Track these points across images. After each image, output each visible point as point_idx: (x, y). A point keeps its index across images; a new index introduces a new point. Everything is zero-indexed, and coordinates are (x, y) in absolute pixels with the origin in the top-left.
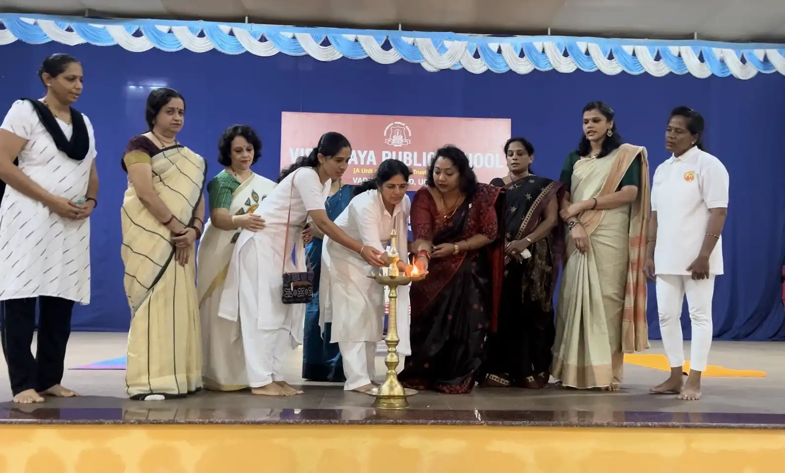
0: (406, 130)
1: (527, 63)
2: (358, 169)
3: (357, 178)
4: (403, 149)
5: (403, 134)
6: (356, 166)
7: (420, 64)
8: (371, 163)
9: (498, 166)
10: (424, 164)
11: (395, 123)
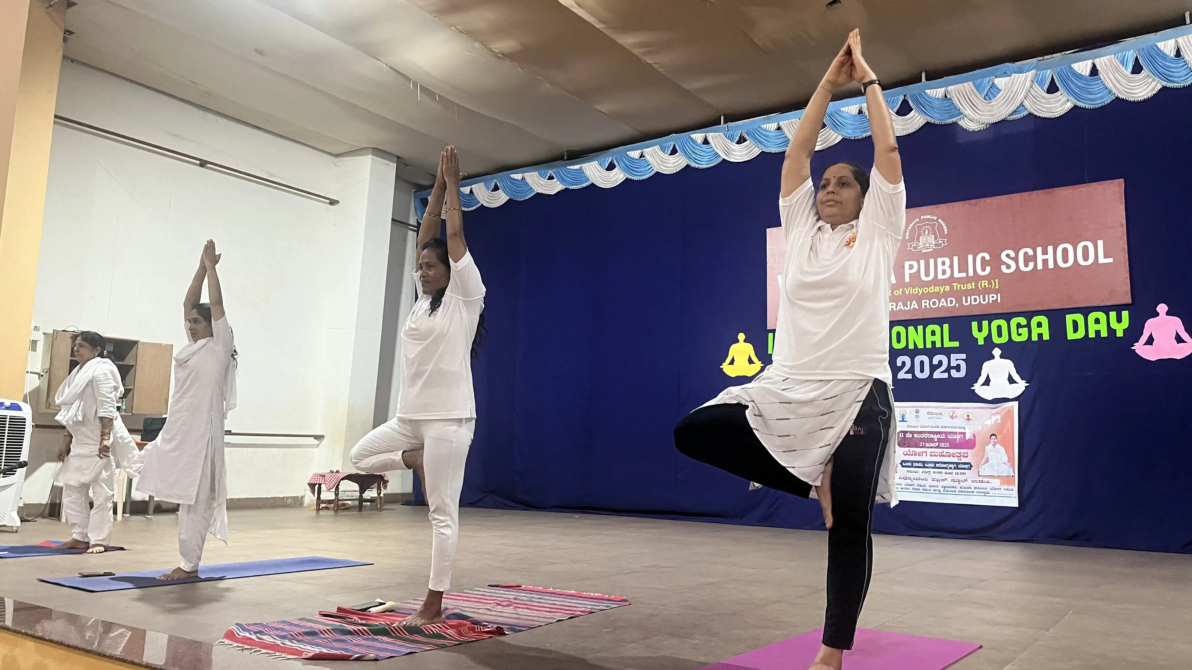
0: (940, 225)
1: (1149, 79)
4: (936, 254)
5: (934, 233)
7: (956, 123)
9: (1102, 260)
10: (971, 273)
11: (922, 217)
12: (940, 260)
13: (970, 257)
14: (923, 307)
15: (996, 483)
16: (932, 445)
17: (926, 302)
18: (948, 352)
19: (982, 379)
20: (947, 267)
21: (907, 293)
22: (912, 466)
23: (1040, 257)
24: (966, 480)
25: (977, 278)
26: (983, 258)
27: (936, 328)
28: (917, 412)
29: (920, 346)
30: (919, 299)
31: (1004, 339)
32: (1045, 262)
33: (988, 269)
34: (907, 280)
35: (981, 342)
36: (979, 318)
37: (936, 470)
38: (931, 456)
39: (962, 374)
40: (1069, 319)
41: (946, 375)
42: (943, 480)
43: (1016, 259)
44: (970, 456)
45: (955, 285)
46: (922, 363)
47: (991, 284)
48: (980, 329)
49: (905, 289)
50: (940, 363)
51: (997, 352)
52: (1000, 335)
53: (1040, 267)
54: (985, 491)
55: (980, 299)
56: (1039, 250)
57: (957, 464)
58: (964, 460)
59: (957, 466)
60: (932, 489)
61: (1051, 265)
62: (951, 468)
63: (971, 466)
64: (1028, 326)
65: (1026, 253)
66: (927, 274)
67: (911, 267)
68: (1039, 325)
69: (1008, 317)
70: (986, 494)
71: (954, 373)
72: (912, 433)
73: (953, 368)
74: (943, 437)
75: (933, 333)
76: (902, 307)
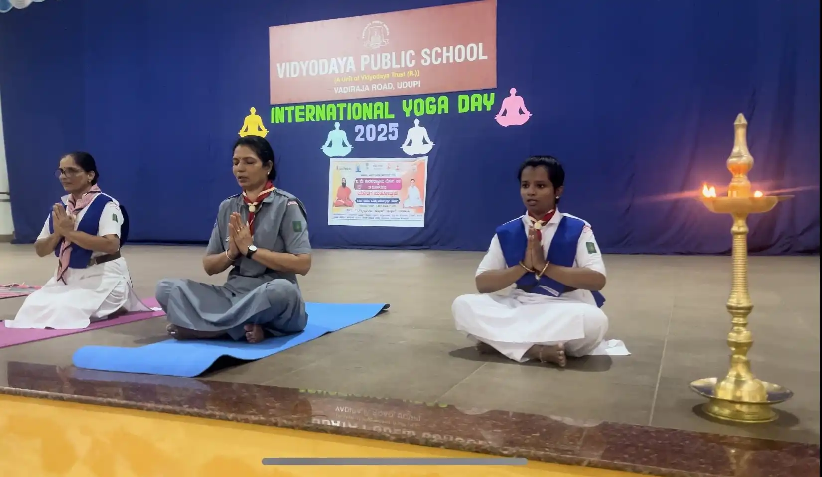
0: (384, 29)
2: (338, 78)
3: (338, 88)
4: (381, 50)
5: (381, 34)
6: (337, 75)
8: (351, 69)
9: (481, 57)
10: (403, 66)
11: (373, 23)
12: (384, 55)
13: (403, 53)
14: (373, 89)
15: (412, 212)
16: (375, 187)
17: (374, 86)
18: (387, 122)
19: (407, 141)
20: (388, 60)
21: (363, 79)
22: (363, 203)
23: (445, 54)
24: (396, 211)
25: (407, 69)
26: (411, 54)
27: (380, 104)
28: (367, 164)
29: (370, 118)
30: (370, 84)
31: (422, 113)
32: (448, 58)
33: (414, 62)
34: (363, 69)
35: (408, 115)
36: (407, 97)
37: (378, 205)
38: (375, 195)
39: (395, 137)
40: (461, 98)
41: (385, 139)
42: (382, 211)
43: (430, 56)
44: (398, 194)
45: (393, 73)
46: (371, 130)
47: (414, 73)
48: (407, 106)
49: (362, 76)
50: (382, 129)
51: (417, 122)
52: (419, 110)
54: (406, 217)
55: (408, 84)
56: (445, 49)
57: (391, 200)
58: (395, 197)
59: (391, 201)
60: (375, 217)
61: (451, 61)
62: (387, 203)
63: (399, 201)
64: (436, 103)
65: (437, 51)
66: (376, 65)
67: (365, 60)
68: (443, 103)
69: (424, 97)
71: (391, 138)
72: (364, 179)
73: (390, 133)
74: (382, 181)
75: (378, 108)
76: (359, 90)
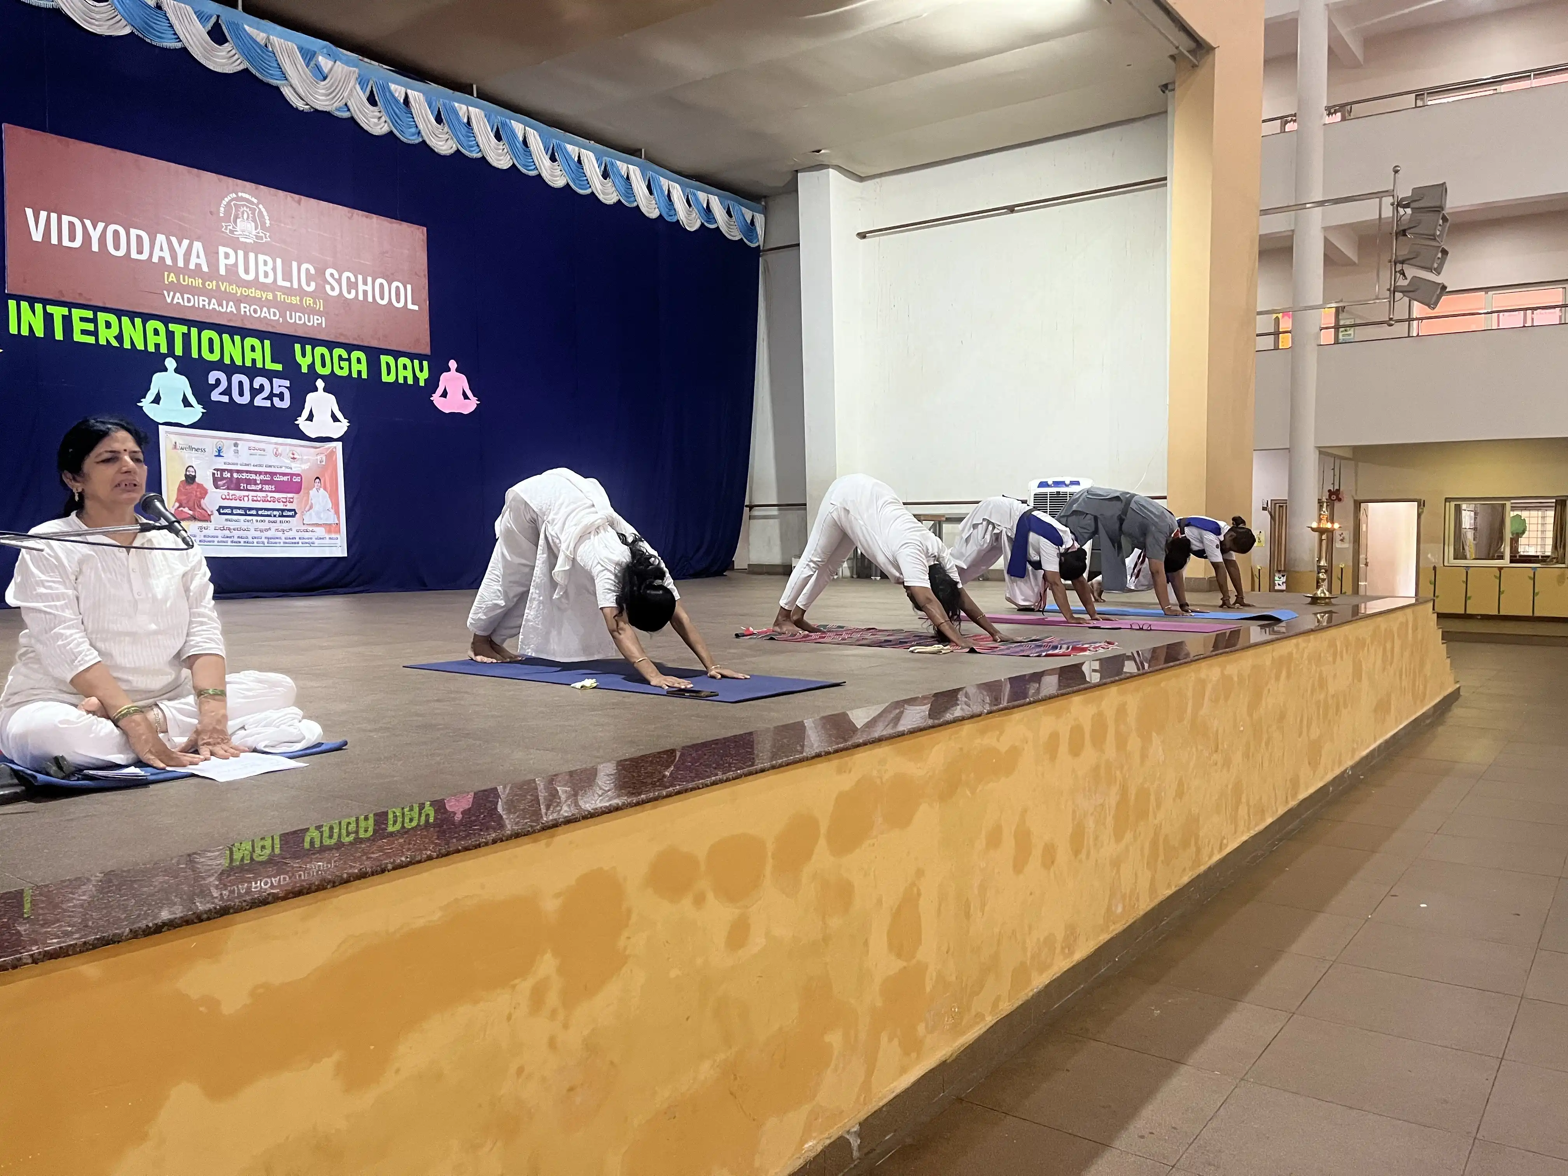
0: (260, 212)
1: (447, 136)
2: (172, 275)
3: (172, 293)
4: (258, 248)
5: (254, 221)
6: (170, 269)
7: (277, 88)
8: (198, 266)
9: (410, 306)
10: (296, 286)
11: (240, 194)
12: (261, 257)
13: (294, 264)
14: (242, 313)
15: (321, 531)
16: (253, 487)
17: (245, 307)
18: (270, 375)
19: (305, 413)
20: (269, 268)
21: (223, 289)
22: (232, 514)
23: (361, 287)
24: (291, 529)
25: (301, 292)
26: (307, 270)
27: (256, 342)
28: (236, 445)
29: (239, 362)
30: (238, 301)
31: (326, 371)
32: (365, 293)
33: (313, 284)
34: (222, 271)
35: (305, 370)
36: (304, 341)
37: (259, 518)
38: (254, 501)
39: (286, 404)
40: (384, 359)
41: (268, 404)
42: (267, 530)
43: (339, 282)
44: (294, 501)
45: (279, 294)
47: (315, 303)
48: (304, 355)
49: (220, 283)
50: (262, 386)
51: (320, 384)
52: (324, 365)
53: (361, 297)
55: (305, 319)
56: (360, 277)
57: (283, 510)
58: (289, 506)
59: (282, 513)
60: (255, 540)
61: (370, 299)
62: (275, 516)
63: (296, 513)
64: (349, 360)
65: (348, 278)
66: (247, 272)
67: (227, 256)
68: (359, 361)
69: (331, 345)
70: (311, 544)
71: (278, 403)
72: (230, 471)
73: (276, 395)
74: (266, 478)
75: (253, 349)
76: (216, 307)
